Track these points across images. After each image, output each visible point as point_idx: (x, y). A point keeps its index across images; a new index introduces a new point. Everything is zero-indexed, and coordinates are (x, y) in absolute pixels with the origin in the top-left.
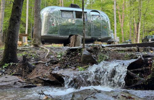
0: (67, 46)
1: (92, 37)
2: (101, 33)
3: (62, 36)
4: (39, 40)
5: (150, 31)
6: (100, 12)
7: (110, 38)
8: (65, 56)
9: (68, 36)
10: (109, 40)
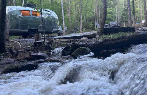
0: (28, 38)
1: (46, 30)
2: (52, 28)
3: (23, 31)
4: (8, 35)
5: (91, 21)
6: (50, 11)
7: (59, 31)
8: (33, 47)
9: (28, 30)
10: (58, 32)
